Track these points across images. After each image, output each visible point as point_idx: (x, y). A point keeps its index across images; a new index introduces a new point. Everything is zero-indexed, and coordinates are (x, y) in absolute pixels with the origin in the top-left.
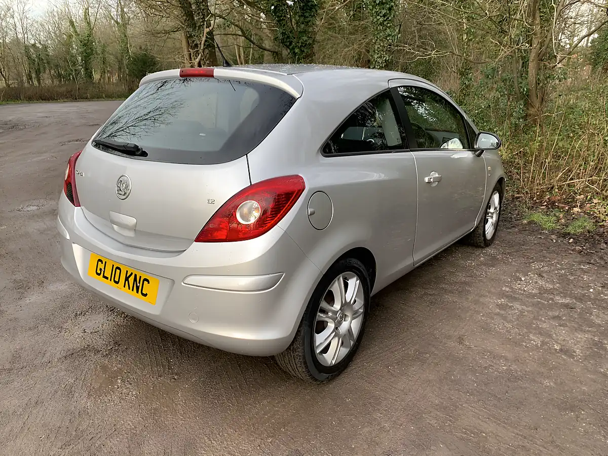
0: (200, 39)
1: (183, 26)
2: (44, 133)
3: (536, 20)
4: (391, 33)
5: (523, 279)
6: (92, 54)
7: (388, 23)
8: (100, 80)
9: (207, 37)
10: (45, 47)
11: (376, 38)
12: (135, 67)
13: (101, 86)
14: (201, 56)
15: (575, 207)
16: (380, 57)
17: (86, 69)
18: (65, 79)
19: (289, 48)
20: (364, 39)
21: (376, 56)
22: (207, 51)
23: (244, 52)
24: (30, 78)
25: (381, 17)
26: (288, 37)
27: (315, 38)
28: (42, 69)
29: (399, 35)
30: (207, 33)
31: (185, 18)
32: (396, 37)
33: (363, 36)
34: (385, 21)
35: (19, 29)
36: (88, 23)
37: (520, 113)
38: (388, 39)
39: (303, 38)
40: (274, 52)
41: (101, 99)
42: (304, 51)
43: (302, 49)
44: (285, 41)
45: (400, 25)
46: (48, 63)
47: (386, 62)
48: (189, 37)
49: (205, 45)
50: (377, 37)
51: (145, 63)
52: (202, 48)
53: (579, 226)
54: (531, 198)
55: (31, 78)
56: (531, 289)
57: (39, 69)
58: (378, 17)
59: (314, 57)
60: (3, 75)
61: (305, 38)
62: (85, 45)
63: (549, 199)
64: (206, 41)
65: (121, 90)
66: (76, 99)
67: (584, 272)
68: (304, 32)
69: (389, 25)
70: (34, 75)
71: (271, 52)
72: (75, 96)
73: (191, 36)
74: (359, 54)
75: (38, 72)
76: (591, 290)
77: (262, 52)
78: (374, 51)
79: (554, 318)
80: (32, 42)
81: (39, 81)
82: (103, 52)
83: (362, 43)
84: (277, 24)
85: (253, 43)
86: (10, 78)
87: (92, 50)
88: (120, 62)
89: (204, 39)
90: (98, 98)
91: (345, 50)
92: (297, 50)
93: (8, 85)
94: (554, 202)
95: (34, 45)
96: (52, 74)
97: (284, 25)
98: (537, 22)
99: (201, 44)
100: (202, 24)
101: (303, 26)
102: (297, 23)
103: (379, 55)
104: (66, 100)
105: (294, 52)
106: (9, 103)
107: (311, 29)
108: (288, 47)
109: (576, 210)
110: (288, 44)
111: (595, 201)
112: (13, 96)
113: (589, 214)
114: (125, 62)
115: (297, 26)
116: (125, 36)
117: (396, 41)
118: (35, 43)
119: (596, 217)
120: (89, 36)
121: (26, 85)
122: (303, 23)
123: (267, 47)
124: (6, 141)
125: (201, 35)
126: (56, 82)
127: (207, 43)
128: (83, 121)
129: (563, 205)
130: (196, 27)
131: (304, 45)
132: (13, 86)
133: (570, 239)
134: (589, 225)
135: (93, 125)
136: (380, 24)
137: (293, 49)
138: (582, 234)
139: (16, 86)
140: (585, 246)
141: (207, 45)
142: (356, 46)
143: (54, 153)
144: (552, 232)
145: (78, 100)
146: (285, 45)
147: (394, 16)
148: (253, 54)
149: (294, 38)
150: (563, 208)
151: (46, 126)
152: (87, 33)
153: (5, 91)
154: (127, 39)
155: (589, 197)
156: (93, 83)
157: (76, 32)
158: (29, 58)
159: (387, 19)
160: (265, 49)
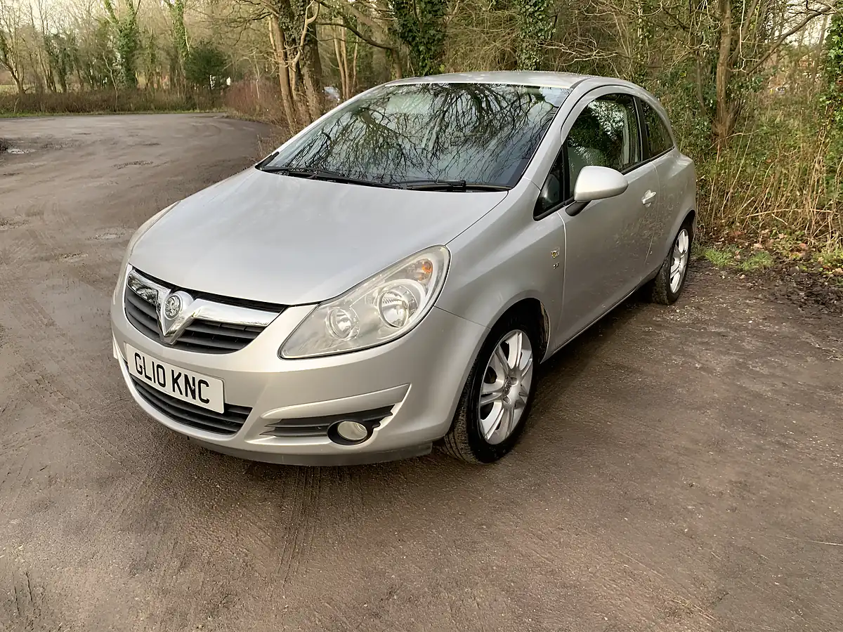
0: (299, 33)
1: (277, 15)
2: (90, 154)
3: (725, 13)
4: (543, 28)
5: (678, 311)
6: (136, 49)
7: (540, 15)
8: (147, 84)
9: (308, 30)
10: (72, 39)
11: (524, 34)
12: (195, 68)
13: (149, 93)
14: (301, 55)
15: (756, 242)
16: (529, 58)
17: (128, 70)
18: (98, 84)
19: (411, 45)
20: (509, 34)
21: (523, 57)
22: (307, 48)
23: (347, 49)
24: (51, 81)
25: (531, 6)
26: (410, 31)
27: (445, 32)
28: (68, 68)
29: (554, 31)
30: (309, 25)
31: (280, 5)
32: (550, 33)
33: (508, 31)
34: (536, 11)
35: (36, 13)
36: (130, 5)
37: (704, 131)
38: (539, 35)
39: (430, 32)
40: (388, 49)
41: (149, 112)
42: (430, 49)
43: (429, 46)
44: (406, 35)
45: (556, 17)
46: (76, 60)
47: (536, 64)
48: (285, 30)
49: (305, 40)
50: (526, 32)
51: (208, 62)
52: (301, 44)
53: (756, 262)
54: (707, 233)
55: (53, 82)
56: (686, 319)
57: (64, 69)
58: (527, 7)
59: (443, 58)
60: (15, 77)
61: (432, 32)
62: (126, 36)
63: (727, 234)
64: (306, 35)
65: (175, 99)
66: (115, 111)
67: (748, 306)
68: (432, 24)
69: (541, 17)
70: (56, 79)
71: (384, 48)
72: (114, 107)
73: (288, 29)
74: (503, 53)
75: (62, 73)
76: (751, 322)
77: (370, 48)
78: (522, 51)
79: (702, 343)
80: (54, 31)
81: (64, 85)
82: (152, 46)
83: (506, 40)
84: (396, 13)
85: (359, 36)
86: (26, 81)
87: (136, 43)
88: (174, 60)
89: (304, 32)
90: (145, 110)
91: (484, 48)
92: (421, 48)
93: (23, 91)
94: (734, 238)
95: (56, 36)
96: (81, 75)
97: (406, 15)
98: (726, 17)
99: (300, 39)
100: (302, 13)
101: (430, 16)
102: (423, 12)
103: (528, 56)
104: (102, 112)
105: (418, 50)
106: (27, 115)
107: (440, 21)
108: (410, 43)
109: (757, 245)
110: (411, 39)
111: (781, 236)
112: (29, 105)
113: (771, 251)
114: (181, 61)
115: (422, 16)
116: (182, 24)
117: (549, 38)
118: (59, 33)
119: (778, 253)
120: (132, 23)
121: (46, 90)
122: (430, 13)
123: (379, 42)
124: (45, 163)
125: (301, 28)
126: (87, 88)
127: (308, 39)
128: (137, 139)
129: (742, 241)
130: (294, 16)
131: (431, 41)
132: (29, 92)
133: (742, 274)
134: (768, 262)
135: (150, 145)
136: (529, 15)
137: (417, 45)
138: (757, 270)
139: (34, 92)
140: (757, 282)
141: (308, 41)
142: (498, 44)
143: (112, 177)
144: (724, 268)
145: (118, 112)
146: (406, 40)
147: (548, 6)
148: (358, 52)
149: (419, 31)
150: (742, 244)
151: (89, 145)
152: (129, 19)
153: (20, 99)
154: (184, 28)
155: (774, 231)
156: (139, 89)
157: (114, 18)
158: (50, 53)
159: (538, 9)
160: (375, 45)
